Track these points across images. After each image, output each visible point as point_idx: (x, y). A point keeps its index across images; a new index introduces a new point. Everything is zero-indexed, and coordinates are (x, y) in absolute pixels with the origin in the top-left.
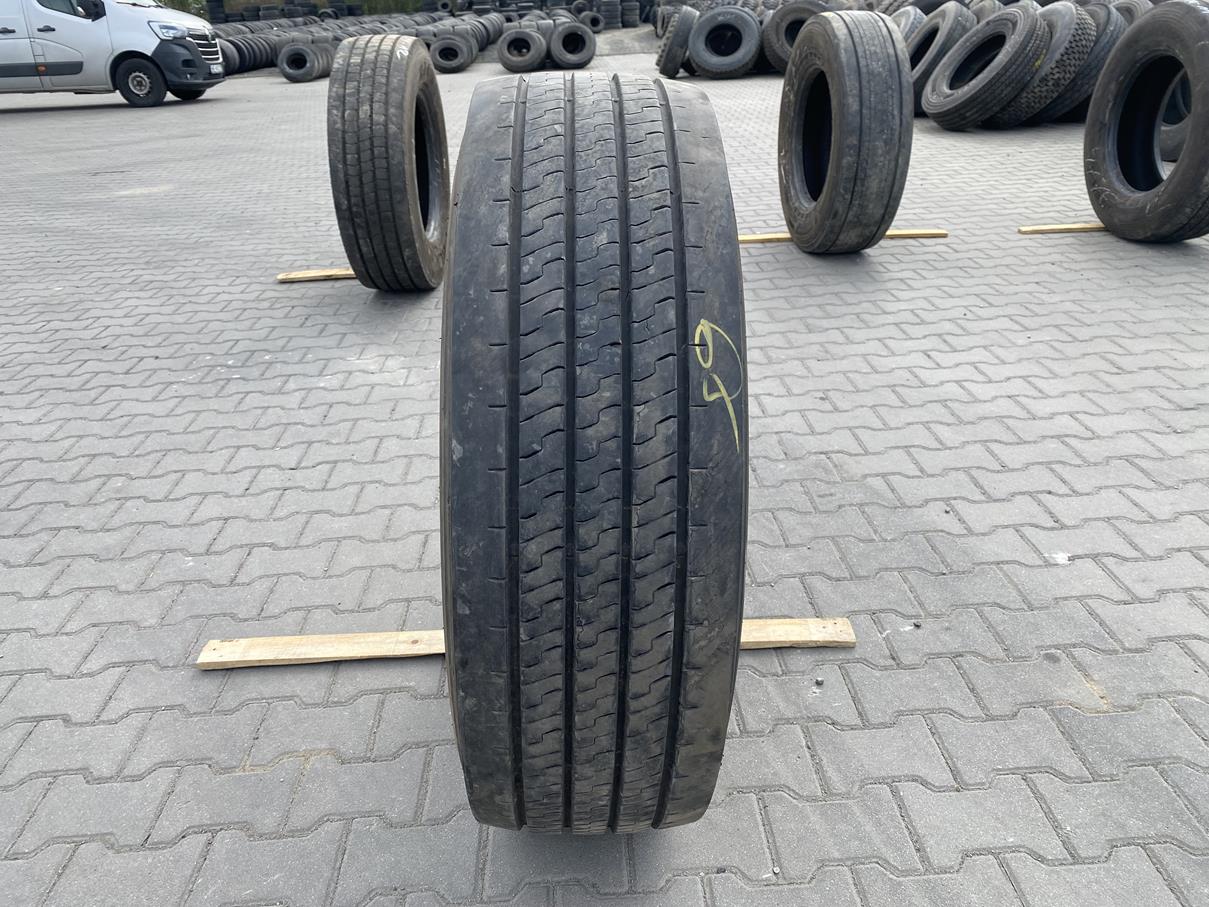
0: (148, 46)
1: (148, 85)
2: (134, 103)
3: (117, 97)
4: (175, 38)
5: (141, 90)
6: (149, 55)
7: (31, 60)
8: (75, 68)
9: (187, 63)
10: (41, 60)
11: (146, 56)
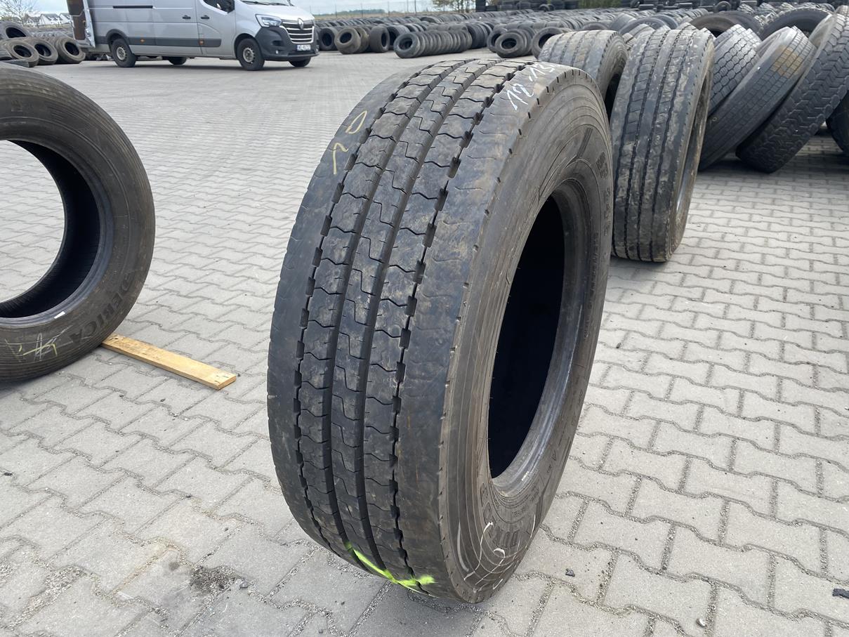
0: (254, 30)
1: (253, 56)
2: (245, 67)
3: (237, 63)
4: (271, 26)
5: (249, 59)
6: (254, 36)
7: (196, 37)
8: (217, 43)
9: (277, 43)
10: (202, 37)
11: (251, 37)
